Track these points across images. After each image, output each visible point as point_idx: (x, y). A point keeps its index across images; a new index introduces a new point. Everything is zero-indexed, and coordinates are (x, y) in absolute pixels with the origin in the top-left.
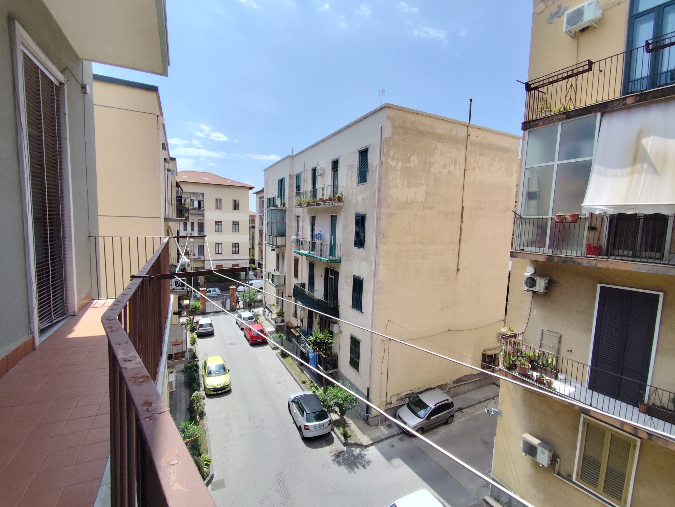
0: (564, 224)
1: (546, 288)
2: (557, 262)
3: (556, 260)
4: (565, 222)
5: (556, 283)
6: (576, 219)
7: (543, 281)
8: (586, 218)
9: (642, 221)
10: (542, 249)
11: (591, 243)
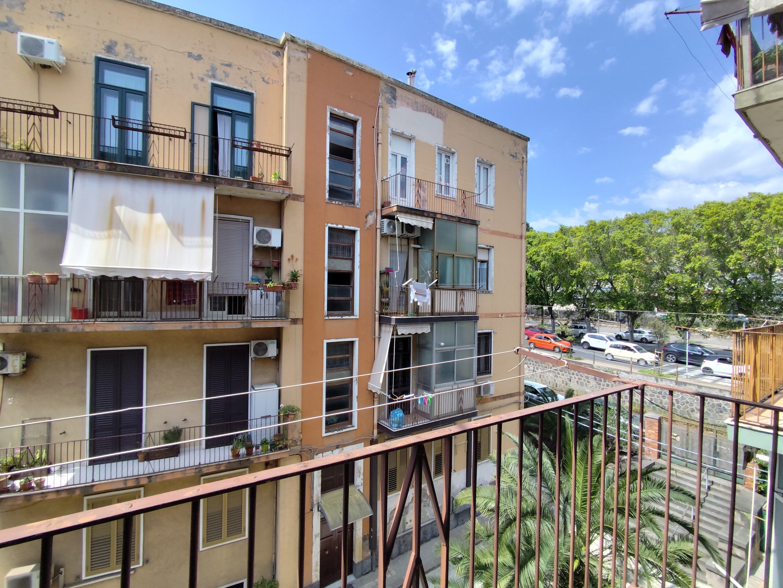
0: (40, 285)
1: (24, 366)
2: (37, 332)
3: (34, 329)
4: (42, 284)
5: (37, 357)
6: (55, 280)
7: (19, 359)
8: (67, 280)
9: (123, 282)
10: (12, 318)
11: (75, 306)
